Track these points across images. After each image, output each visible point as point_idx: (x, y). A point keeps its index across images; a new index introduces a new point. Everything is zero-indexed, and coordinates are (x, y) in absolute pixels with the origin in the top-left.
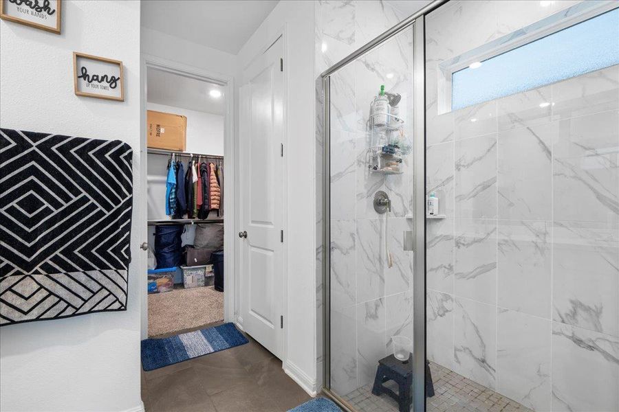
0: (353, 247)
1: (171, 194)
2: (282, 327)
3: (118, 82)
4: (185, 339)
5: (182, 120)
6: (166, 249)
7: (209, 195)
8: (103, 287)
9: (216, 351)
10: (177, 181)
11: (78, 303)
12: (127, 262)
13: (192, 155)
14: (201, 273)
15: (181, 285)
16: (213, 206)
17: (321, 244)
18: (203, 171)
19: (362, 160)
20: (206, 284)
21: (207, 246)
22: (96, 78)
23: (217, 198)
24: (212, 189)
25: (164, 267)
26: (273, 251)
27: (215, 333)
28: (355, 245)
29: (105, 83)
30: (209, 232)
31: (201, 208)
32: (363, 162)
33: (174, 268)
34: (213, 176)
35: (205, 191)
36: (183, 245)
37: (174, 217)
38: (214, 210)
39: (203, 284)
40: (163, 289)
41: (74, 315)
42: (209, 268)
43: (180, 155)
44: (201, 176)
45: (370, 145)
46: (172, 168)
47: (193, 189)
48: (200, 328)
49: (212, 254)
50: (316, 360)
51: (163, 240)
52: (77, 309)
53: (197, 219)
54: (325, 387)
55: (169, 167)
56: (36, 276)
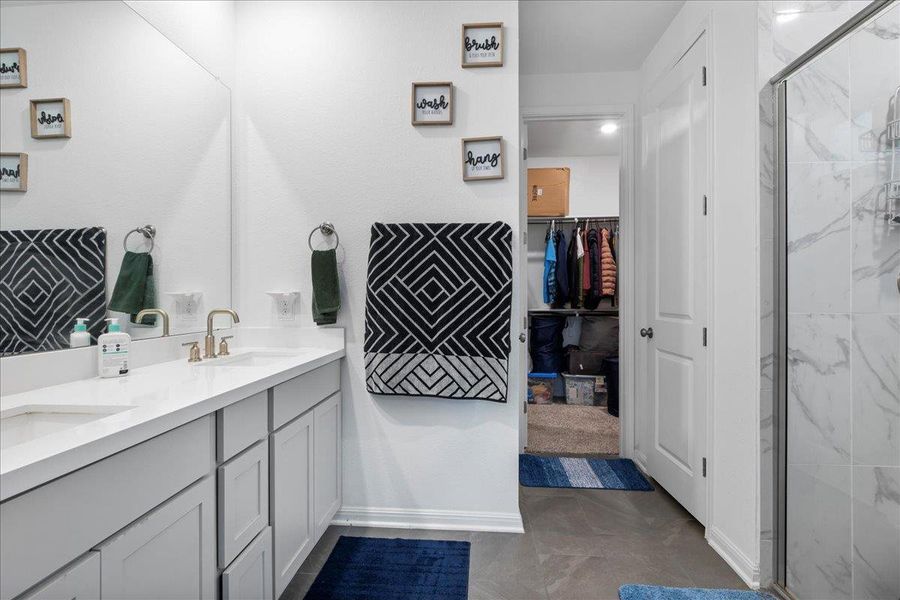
0: (846, 363)
1: (550, 274)
2: (705, 475)
3: (499, 159)
4: (566, 463)
5: (564, 173)
6: (543, 348)
7: (600, 276)
8: (486, 375)
9: (605, 489)
10: (557, 258)
11: (466, 387)
12: (507, 351)
13: (577, 220)
14: (588, 385)
15: (562, 399)
16: (606, 291)
17: (770, 350)
18: (592, 242)
19: (868, 207)
20: (596, 403)
21: (596, 349)
22: (480, 160)
23: (611, 279)
24: (604, 266)
25: (541, 371)
26: (691, 359)
27: (605, 467)
28: (848, 360)
29: (488, 164)
30: (600, 328)
31: (589, 293)
32: (870, 212)
33: (554, 375)
34: (606, 248)
35: (594, 269)
36: (565, 345)
37: (553, 306)
38: (607, 296)
39: (591, 401)
40: (540, 399)
41: (463, 398)
42: (600, 381)
43: (561, 221)
44: (589, 248)
45: (889, 177)
46: (551, 241)
47: (578, 268)
48: (586, 456)
49: (603, 361)
50: (759, 535)
51: (540, 336)
52: (466, 393)
53: (583, 309)
54: (777, 581)
55: (547, 239)
56: (436, 356)
